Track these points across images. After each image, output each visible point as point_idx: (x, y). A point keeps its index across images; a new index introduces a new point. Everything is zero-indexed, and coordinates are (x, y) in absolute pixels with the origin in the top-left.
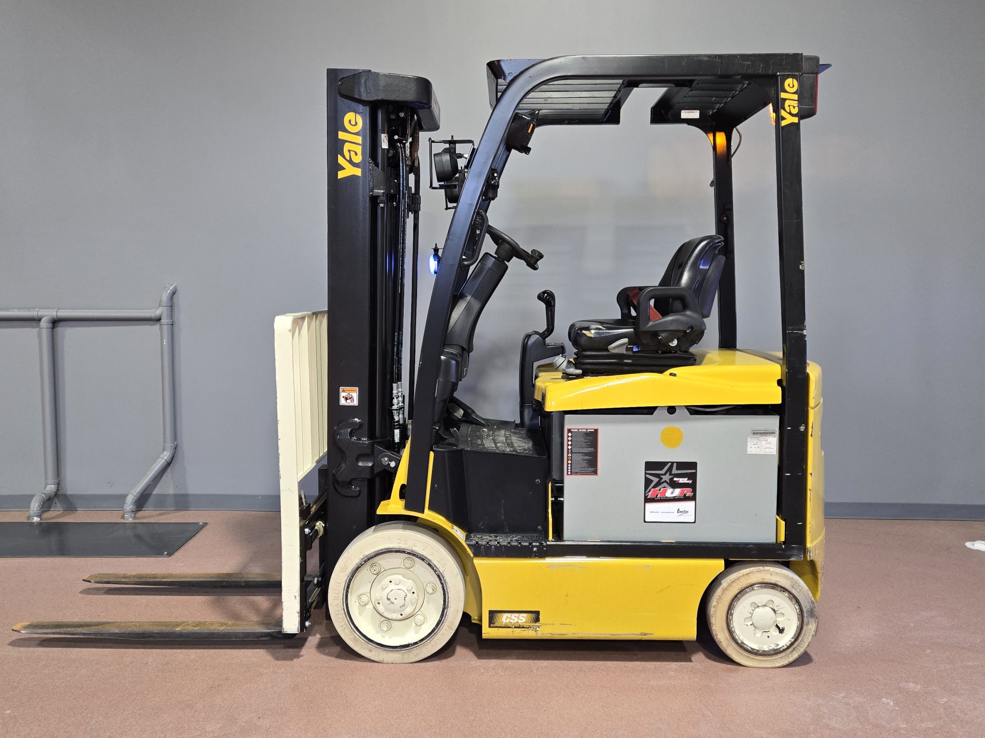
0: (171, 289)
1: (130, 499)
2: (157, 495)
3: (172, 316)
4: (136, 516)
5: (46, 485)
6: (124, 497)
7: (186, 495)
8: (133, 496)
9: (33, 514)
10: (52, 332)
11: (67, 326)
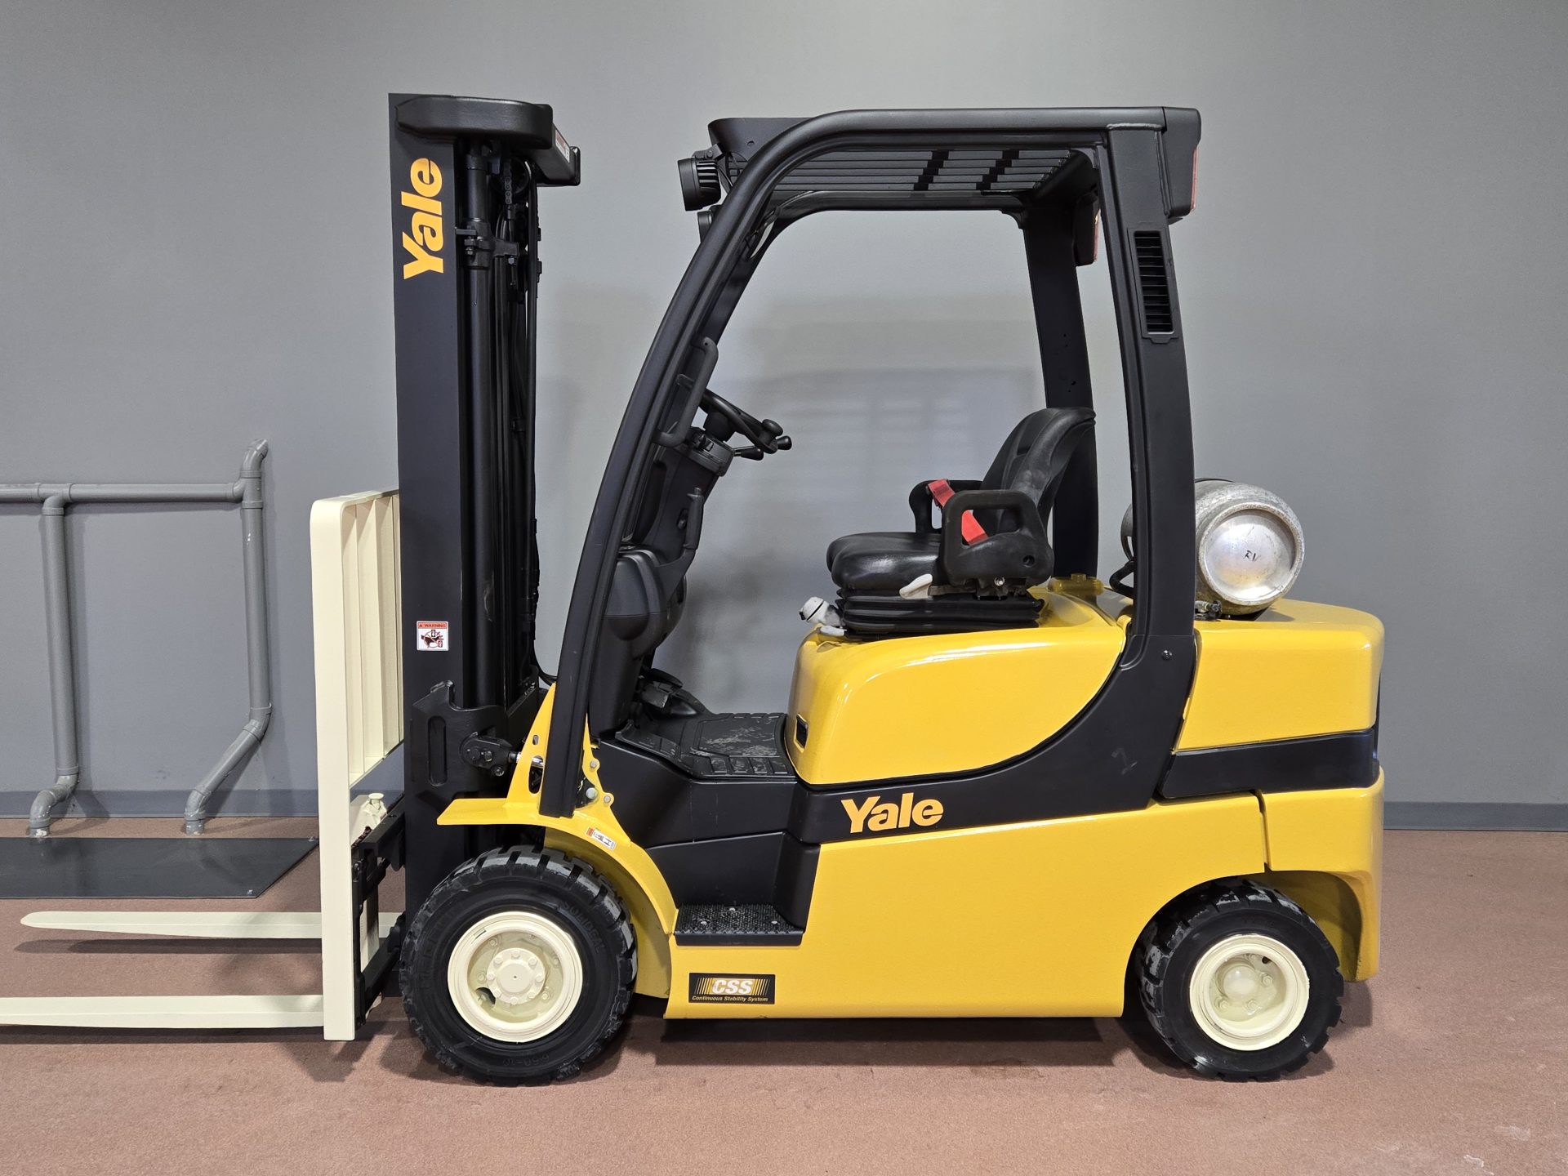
0: (258, 448)
1: (195, 799)
2: (240, 792)
3: (260, 494)
4: (206, 827)
5: (58, 776)
6: (186, 795)
7: (288, 793)
8: (200, 795)
9: (34, 824)
10: (63, 519)
11: (89, 512)
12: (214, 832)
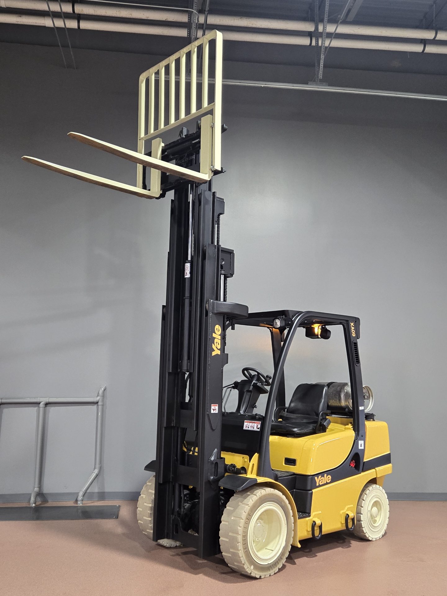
0: (104, 388)
3: (103, 401)
5: (34, 488)
8: (82, 492)
9: (31, 502)
10: (45, 409)
11: (51, 406)
12: (84, 504)
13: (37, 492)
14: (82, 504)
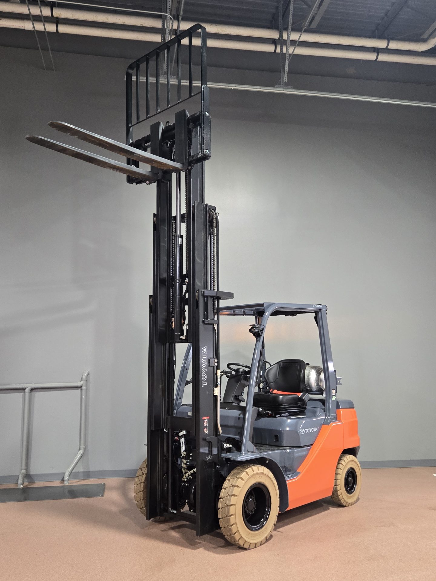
0: (87, 372)
1: (67, 474)
2: (75, 472)
3: (86, 385)
4: (69, 482)
5: (21, 470)
6: (64, 473)
7: (89, 472)
8: (68, 472)
9: (19, 484)
10: (30, 395)
11: (37, 392)
12: (71, 483)
13: (24, 474)
14: (68, 484)
